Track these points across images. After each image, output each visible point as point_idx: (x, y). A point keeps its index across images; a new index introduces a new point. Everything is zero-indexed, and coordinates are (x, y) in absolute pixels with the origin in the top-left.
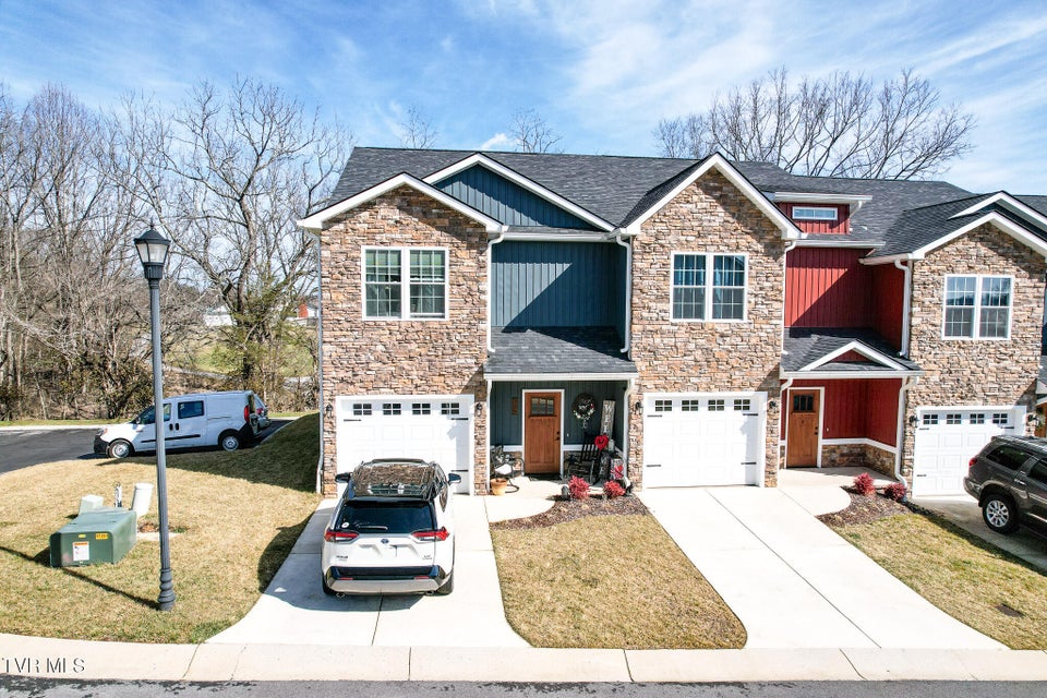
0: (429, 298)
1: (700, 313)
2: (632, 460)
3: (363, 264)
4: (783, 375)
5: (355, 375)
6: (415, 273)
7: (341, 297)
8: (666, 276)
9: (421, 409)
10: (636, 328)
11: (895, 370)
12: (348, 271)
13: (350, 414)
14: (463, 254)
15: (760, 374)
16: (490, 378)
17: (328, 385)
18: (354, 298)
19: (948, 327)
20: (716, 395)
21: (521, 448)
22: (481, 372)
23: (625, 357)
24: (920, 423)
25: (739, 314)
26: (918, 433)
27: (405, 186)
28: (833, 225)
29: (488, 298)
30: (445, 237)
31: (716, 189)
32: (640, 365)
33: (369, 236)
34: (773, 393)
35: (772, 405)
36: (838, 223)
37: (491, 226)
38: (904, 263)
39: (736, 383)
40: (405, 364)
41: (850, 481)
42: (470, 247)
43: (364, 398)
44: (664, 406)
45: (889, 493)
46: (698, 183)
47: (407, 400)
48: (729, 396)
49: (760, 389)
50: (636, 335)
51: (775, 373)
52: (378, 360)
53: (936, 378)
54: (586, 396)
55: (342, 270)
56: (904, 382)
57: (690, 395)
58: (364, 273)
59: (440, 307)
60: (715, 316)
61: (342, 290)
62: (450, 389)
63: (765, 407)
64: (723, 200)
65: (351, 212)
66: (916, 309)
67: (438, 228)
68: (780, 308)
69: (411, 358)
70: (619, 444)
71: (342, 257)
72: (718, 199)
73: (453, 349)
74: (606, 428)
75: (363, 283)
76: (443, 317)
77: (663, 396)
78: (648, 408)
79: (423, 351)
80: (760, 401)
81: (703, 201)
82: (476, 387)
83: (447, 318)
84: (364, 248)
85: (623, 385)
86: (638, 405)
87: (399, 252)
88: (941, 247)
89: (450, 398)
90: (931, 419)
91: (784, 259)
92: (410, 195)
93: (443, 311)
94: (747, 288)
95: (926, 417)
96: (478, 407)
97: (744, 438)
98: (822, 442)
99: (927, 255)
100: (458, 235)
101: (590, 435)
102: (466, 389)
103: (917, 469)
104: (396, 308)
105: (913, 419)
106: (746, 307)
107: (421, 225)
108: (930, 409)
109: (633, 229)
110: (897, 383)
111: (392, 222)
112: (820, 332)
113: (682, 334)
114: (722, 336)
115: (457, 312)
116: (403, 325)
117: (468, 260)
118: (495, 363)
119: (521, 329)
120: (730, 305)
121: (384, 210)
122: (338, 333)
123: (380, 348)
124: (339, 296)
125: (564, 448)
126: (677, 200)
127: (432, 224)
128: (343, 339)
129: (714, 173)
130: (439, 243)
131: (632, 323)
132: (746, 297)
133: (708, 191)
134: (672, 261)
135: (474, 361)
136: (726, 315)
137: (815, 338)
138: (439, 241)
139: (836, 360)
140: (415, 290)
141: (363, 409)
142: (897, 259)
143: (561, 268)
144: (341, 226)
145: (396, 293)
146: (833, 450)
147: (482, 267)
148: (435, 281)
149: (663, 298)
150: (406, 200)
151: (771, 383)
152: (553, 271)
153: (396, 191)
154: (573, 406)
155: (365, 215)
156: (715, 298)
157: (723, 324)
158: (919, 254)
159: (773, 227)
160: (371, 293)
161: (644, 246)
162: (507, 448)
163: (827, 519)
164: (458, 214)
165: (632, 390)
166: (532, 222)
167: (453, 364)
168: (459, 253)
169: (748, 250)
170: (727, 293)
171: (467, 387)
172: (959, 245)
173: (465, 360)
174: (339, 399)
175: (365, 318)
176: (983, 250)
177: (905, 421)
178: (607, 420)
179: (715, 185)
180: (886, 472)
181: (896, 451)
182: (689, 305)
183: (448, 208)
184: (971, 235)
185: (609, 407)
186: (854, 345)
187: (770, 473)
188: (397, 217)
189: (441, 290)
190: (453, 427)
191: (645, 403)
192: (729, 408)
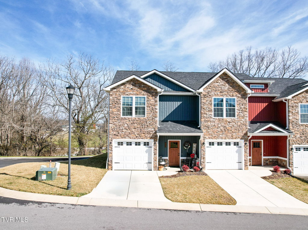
0: (140, 111)
1: (222, 116)
2: (202, 160)
3: (122, 101)
4: (249, 134)
5: (118, 133)
6: (136, 103)
7: (115, 110)
8: (211, 104)
9: (138, 144)
10: (203, 120)
11: (285, 133)
12: (118, 103)
13: (117, 145)
14: (150, 98)
15: (241, 134)
16: (159, 134)
17: (111, 136)
18: (119, 111)
19: (301, 120)
20: (228, 140)
21: (167, 158)
22: (156, 133)
23: (199, 129)
24: (294, 150)
25: (234, 116)
26: (294, 154)
27: (134, 79)
28: (263, 90)
29: (158, 111)
30: (145, 93)
31: (226, 79)
32: (204, 131)
33: (124, 93)
34: (246, 140)
35: (246, 144)
36: (265, 89)
37: (159, 90)
38: (286, 100)
39: (234, 137)
40: (133, 130)
41: (272, 169)
42: (152, 96)
43: (121, 140)
44: (212, 144)
45: (285, 172)
46: (220, 77)
47: (133, 141)
48: (232, 141)
49: (241, 139)
50: (202, 122)
51: (246, 134)
52: (125, 129)
53: (298, 136)
54: (188, 142)
55: (116, 102)
56: (288, 137)
57: (220, 140)
58: (122, 103)
59: (144, 113)
60: (226, 116)
61: (115, 108)
62: (146, 138)
63: (243, 144)
64: (228, 82)
65: (118, 86)
66: (290, 114)
67: (143, 91)
68: (247, 114)
69: (135, 128)
70: (198, 157)
71: (116, 99)
72: (226, 81)
73: (147, 126)
74: (194, 152)
75: (122, 106)
76: (145, 116)
77: (211, 141)
78: (207, 144)
79: (139, 126)
80: (242, 143)
81: (222, 82)
82: (154, 137)
83: (146, 117)
84: (122, 96)
85: (199, 137)
86: (204, 143)
87: (132, 98)
88: (297, 95)
89: (146, 140)
90: (298, 149)
91: (247, 99)
92: (135, 81)
93: (145, 114)
94: (236, 108)
95: (296, 148)
96: (155, 143)
97: (237, 154)
98: (263, 157)
99: (293, 97)
100: (149, 93)
101: (189, 154)
102: (151, 138)
103: (295, 165)
104: (131, 114)
105: (292, 149)
106: (236, 114)
107: (138, 90)
108: (297, 146)
109: (201, 90)
110: (286, 137)
111: (130, 89)
112: (260, 122)
113: (217, 122)
114: (229, 122)
115: (149, 115)
116: (133, 119)
117: (152, 100)
118: (160, 130)
119: (167, 121)
120: (231, 113)
121: (128, 85)
122: (114, 121)
123: (126, 125)
125: (181, 158)
126: (214, 82)
127: (142, 90)
128: (115, 123)
129: (225, 74)
130: (143, 95)
131: (201, 118)
132: (236, 111)
133: (223, 79)
134: (213, 100)
135: (153, 129)
136: (230, 116)
137: (259, 124)
139: (265, 130)
140: (136, 108)
141: (120, 144)
142: (283, 99)
143: (179, 103)
144: (116, 90)
145: (131, 109)
146: (267, 160)
147: (156, 102)
148: (142, 106)
149: (211, 111)
150: (134, 82)
151: (245, 137)
152: (177, 104)
153: (131, 80)
154: (183, 145)
155: (122, 87)
156: (227, 111)
157: (229, 119)
158: (290, 97)
159: (244, 90)
160: (123, 109)
161: (204, 95)
162: (163, 158)
163: (264, 178)
164: (149, 86)
165: (202, 139)
166: (171, 90)
167: (147, 130)
168: (149, 98)
169: (236, 97)
170: (230, 109)
171: (151, 137)
172: (303, 95)
173: (151, 129)
174: (114, 140)
175: (122, 116)
177: (289, 150)
178: (194, 149)
179: (225, 77)
180: (284, 167)
181: (287, 159)
182: (219, 113)
183: (146, 85)
184: (306, 91)
185: (195, 145)
186: (271, 125)
187: (246, 165)
188: (132, 87)
189: (144, 108)
190: (147, 150)
191: (206, 143)
192: (232, 145)
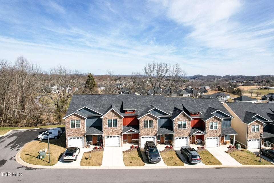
1: (112, 126)
2: (104, 144)
5: (70, 135)
6: (77, 123)
8: (107, 122)
9: (78, 138)
12: (69, 123)
13: (69, 139)
15: (119, 133)
16: (86, 135)
19: (144, 127)
20: (114, 136)
21: (92, 141)
23: (103, 132)
24: (141, 138)
25: (116, 126)
28: (132, 112)
29: (85, 125)
33: (71, 119)
38: (139, 119)
39: (117, 134)
41: (132, 145)
43: (71, 137)
44: (108, 137)
45: (136, 147)
47: (76, 137)
51: (121, 133)
53: (143, 133)
57: (111, 136)
58: (70, 123)
59: (80, 126)
60: (114, 126)
64: (114, 113)
66: (140, 124)
68: (122, 125)
69: (76, 133)
73: (81, 131)
75: (70, 124)
79: (78, 132)
80: (120, 136)
83: (80, 128)
85: (102, 135)
87: (75, 121)
89: (81, 137)
90: (143, 138)
91: (122, 119)
94: (117, 123)
96: (85, 138)
97: (118, 141)
98: (132, 140)
99: (141, 118)
100: (81, 118)
101: (100, 139)
102: (83, 136)
103: (141, 144)
104: (74, 127)
106: (117, 125)
107: (77, 117)
109: (103, 117)
110: (138, 134)
111: (74, 117)
113: (109, 129)
114: (114, 129)
115: (82, 127)
116: (75, 129)
117: (83, 121)
118: (86, 133)
121: (72, 116)
123: (73, 132)
124: (68, 126)
125: (97, 141)
126: (108, 113)
129: (113, 110)
131: (103, 128)
133: (112, 112)
134: (108, 120)
137: (129, 127)
138: (79, 119)
139: (129, 131)
140: (77, 125)
144: (68, 118)
145: (74, 125)
147: (85, 122)
148: (79, 124)
149: (107, 125)
150: (75, 115)
155: (70, 117)
156: (113, 124)
161: (104, 119)
162: (89, 142)
163: (124, 152)
166: (93, 115)
167: (81, 133)
169: (117, 118)
170: (115, 124)
172: (146, 117)
173: (83, 133)
174: (68, 137)
175: (71, 128)
176: (149, 117)
177: (139, 138)
182: (110, 125)
184: (147, 115)
186: (131, 130)
187: (122, 145)
190: (82, 140)
191: (105, 137)
192: (116, 137)
